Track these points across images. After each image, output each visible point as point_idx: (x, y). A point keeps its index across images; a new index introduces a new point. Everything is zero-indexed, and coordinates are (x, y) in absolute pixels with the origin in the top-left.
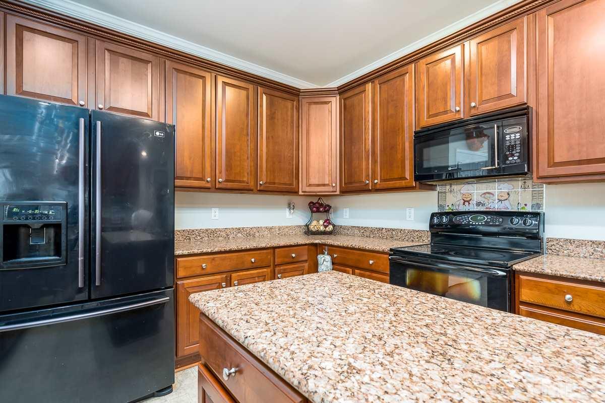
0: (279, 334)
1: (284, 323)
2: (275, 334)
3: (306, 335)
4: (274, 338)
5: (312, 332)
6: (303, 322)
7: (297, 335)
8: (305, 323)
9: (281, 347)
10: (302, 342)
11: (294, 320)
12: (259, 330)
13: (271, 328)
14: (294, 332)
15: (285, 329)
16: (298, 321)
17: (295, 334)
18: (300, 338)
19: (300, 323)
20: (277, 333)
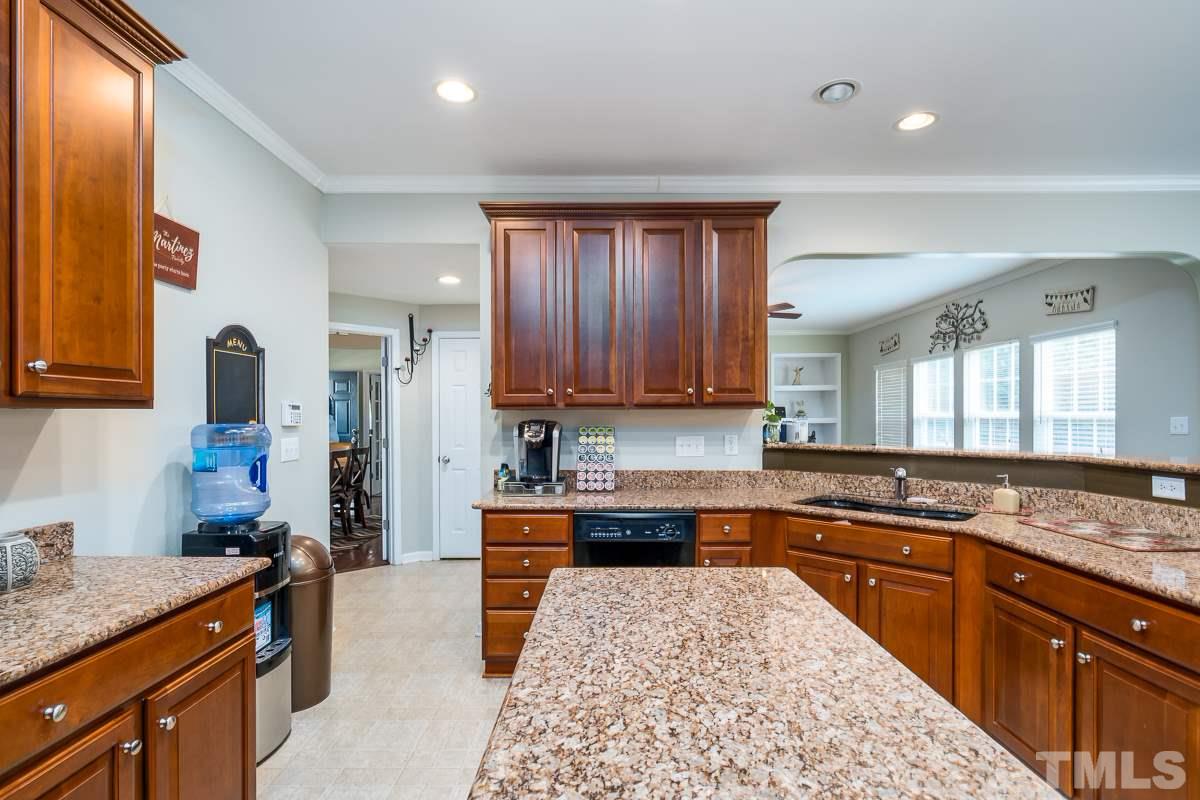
0: (910, 708)
1: (895, 725)
2: (917, 711)
3: (865, 695)
4: (920, 704)
5: (853, 696)
6: (855, 718)
7: (879, 699)
8: (854, 714)
9: (912, 690)
10: (877, 688)
11: (872, 726)
12: (947, 725)
13: (923, 724)
14: (883, 705)
15: (896, 714)
16: (865, 722)
17: (881, 702)
18: (877, 694)
19: (863, 716)
20: (912, 711)
